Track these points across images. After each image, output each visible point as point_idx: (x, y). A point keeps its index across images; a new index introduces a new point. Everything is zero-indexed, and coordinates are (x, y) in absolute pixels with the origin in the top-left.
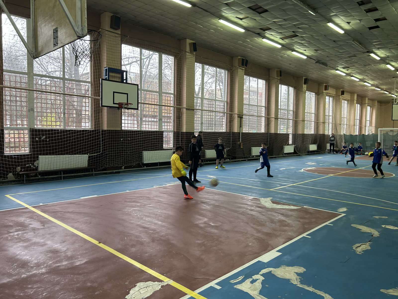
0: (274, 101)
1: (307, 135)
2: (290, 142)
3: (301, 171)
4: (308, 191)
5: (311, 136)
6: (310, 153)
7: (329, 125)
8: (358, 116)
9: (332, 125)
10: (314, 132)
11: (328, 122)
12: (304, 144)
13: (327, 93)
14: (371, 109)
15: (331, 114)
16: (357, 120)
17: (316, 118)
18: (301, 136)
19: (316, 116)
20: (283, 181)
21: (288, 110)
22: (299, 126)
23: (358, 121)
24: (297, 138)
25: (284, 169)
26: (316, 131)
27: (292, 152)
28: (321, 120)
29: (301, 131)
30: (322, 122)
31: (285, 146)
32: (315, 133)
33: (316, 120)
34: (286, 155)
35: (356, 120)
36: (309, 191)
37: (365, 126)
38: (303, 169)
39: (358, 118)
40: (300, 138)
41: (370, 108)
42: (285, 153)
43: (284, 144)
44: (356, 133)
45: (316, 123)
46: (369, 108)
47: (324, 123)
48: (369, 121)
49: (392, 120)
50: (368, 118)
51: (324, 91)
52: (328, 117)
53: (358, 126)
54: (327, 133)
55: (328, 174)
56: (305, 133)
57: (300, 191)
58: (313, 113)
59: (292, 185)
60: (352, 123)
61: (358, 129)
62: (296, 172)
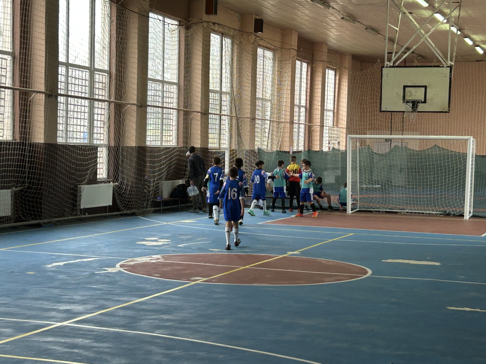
0: (43, 37)
1: (154, 150)
2: (102, 172)
3: (110, 270)
4: (102, 345)
5: (168, 153)
6: (162, 208)
7: (223, 122)
8: (303, 97)
9: (231, 120)
10: (178, 143)
11: (218, 112)
12: (145, 180)
13: (214, 23)
14: (337, 78)
15: (226, 88)
16: (300, 107)
17: (182, 99)
18: (135, 154)
19: (182, 92)
20: (33, 313)
21: (92, 70)
22: (127, 122)
23: (303, 110)
24: (122, 161)
25: (62, 264)
26: (181, 140)
27: (107, 205)
28: (197, 105)
29: (134, 138)
30: (199, 110)
31: (83, 186)
32: (181, 145)
33: (182, 104)
34: (87, 215)
35: (296, 109)
36: (105, 345)
37: (322, 126)
38: (122, 263)
39: (303, 103)
40: (131, 161)
41: (335, 75)
42: (82, 207)
43: (78, 181)
44: (298, 145)
45: (182, 113)
46: (330, 74)
47: (205, 113)
48: (331, 114)
49: (381, 111)
50: (329, 104)
51: (205, 17)
52: (217, 96)
53: (302, 126)
54: (216, 146)
55: (188, 277)
56: (148, 143)
57: (75, 346)
58: (173, 84)
59: (59, 324)
60: (286, 116)
61: (302, 134)
62: (93, 275)
